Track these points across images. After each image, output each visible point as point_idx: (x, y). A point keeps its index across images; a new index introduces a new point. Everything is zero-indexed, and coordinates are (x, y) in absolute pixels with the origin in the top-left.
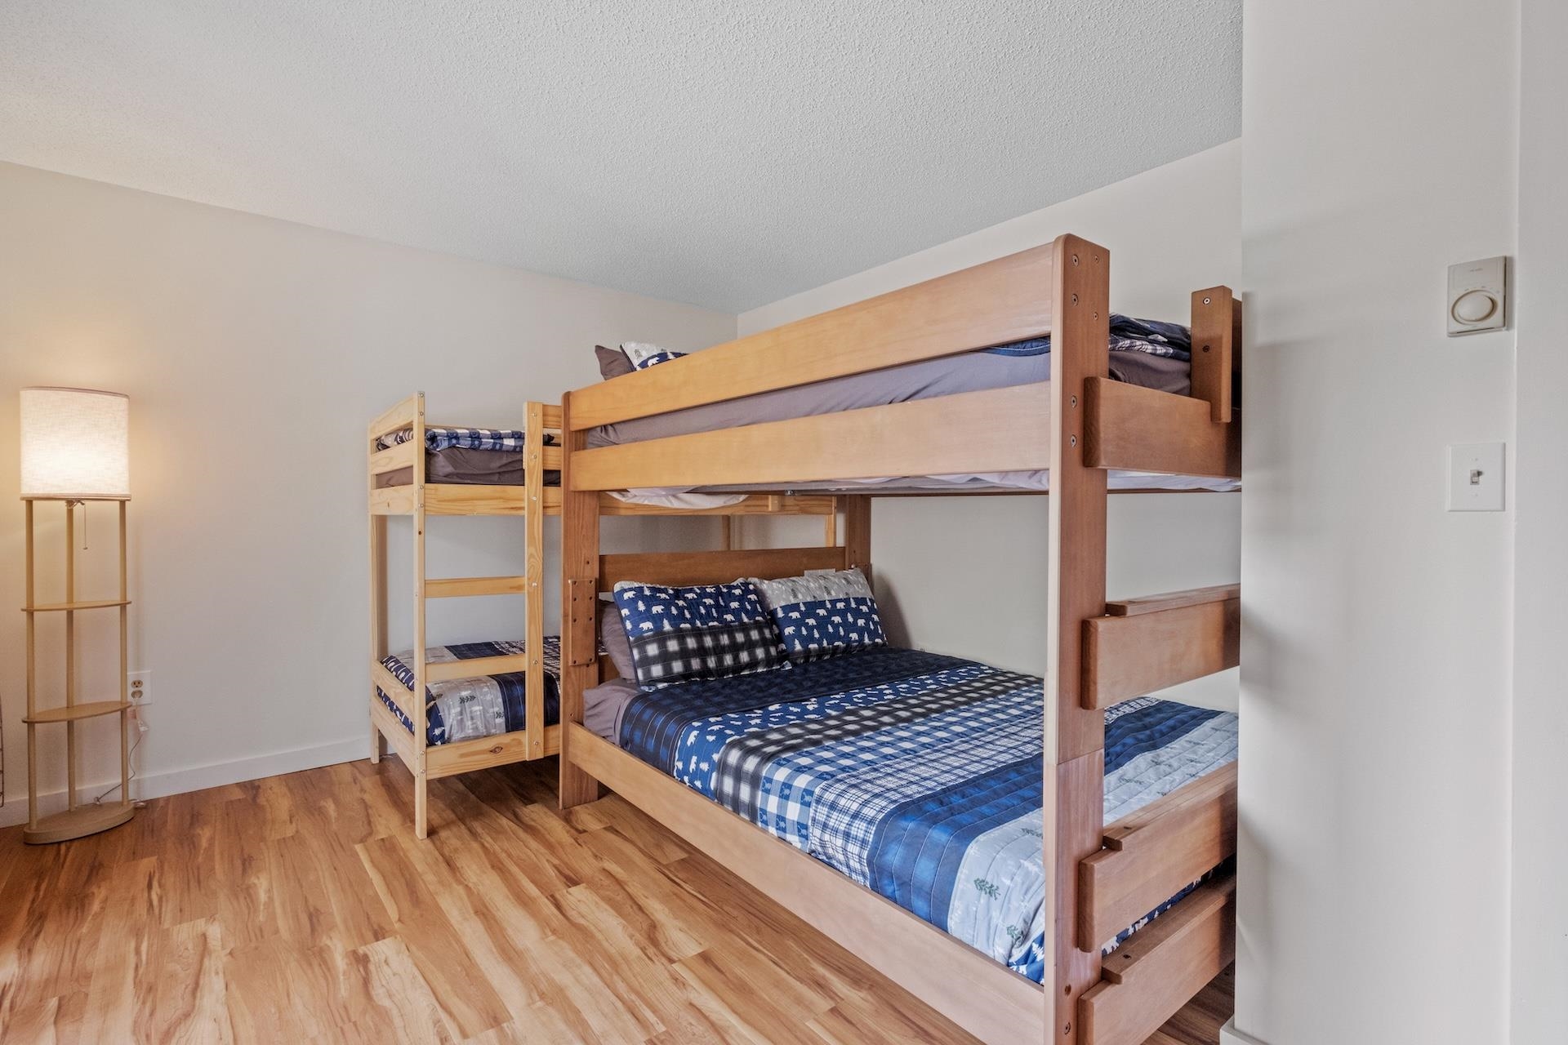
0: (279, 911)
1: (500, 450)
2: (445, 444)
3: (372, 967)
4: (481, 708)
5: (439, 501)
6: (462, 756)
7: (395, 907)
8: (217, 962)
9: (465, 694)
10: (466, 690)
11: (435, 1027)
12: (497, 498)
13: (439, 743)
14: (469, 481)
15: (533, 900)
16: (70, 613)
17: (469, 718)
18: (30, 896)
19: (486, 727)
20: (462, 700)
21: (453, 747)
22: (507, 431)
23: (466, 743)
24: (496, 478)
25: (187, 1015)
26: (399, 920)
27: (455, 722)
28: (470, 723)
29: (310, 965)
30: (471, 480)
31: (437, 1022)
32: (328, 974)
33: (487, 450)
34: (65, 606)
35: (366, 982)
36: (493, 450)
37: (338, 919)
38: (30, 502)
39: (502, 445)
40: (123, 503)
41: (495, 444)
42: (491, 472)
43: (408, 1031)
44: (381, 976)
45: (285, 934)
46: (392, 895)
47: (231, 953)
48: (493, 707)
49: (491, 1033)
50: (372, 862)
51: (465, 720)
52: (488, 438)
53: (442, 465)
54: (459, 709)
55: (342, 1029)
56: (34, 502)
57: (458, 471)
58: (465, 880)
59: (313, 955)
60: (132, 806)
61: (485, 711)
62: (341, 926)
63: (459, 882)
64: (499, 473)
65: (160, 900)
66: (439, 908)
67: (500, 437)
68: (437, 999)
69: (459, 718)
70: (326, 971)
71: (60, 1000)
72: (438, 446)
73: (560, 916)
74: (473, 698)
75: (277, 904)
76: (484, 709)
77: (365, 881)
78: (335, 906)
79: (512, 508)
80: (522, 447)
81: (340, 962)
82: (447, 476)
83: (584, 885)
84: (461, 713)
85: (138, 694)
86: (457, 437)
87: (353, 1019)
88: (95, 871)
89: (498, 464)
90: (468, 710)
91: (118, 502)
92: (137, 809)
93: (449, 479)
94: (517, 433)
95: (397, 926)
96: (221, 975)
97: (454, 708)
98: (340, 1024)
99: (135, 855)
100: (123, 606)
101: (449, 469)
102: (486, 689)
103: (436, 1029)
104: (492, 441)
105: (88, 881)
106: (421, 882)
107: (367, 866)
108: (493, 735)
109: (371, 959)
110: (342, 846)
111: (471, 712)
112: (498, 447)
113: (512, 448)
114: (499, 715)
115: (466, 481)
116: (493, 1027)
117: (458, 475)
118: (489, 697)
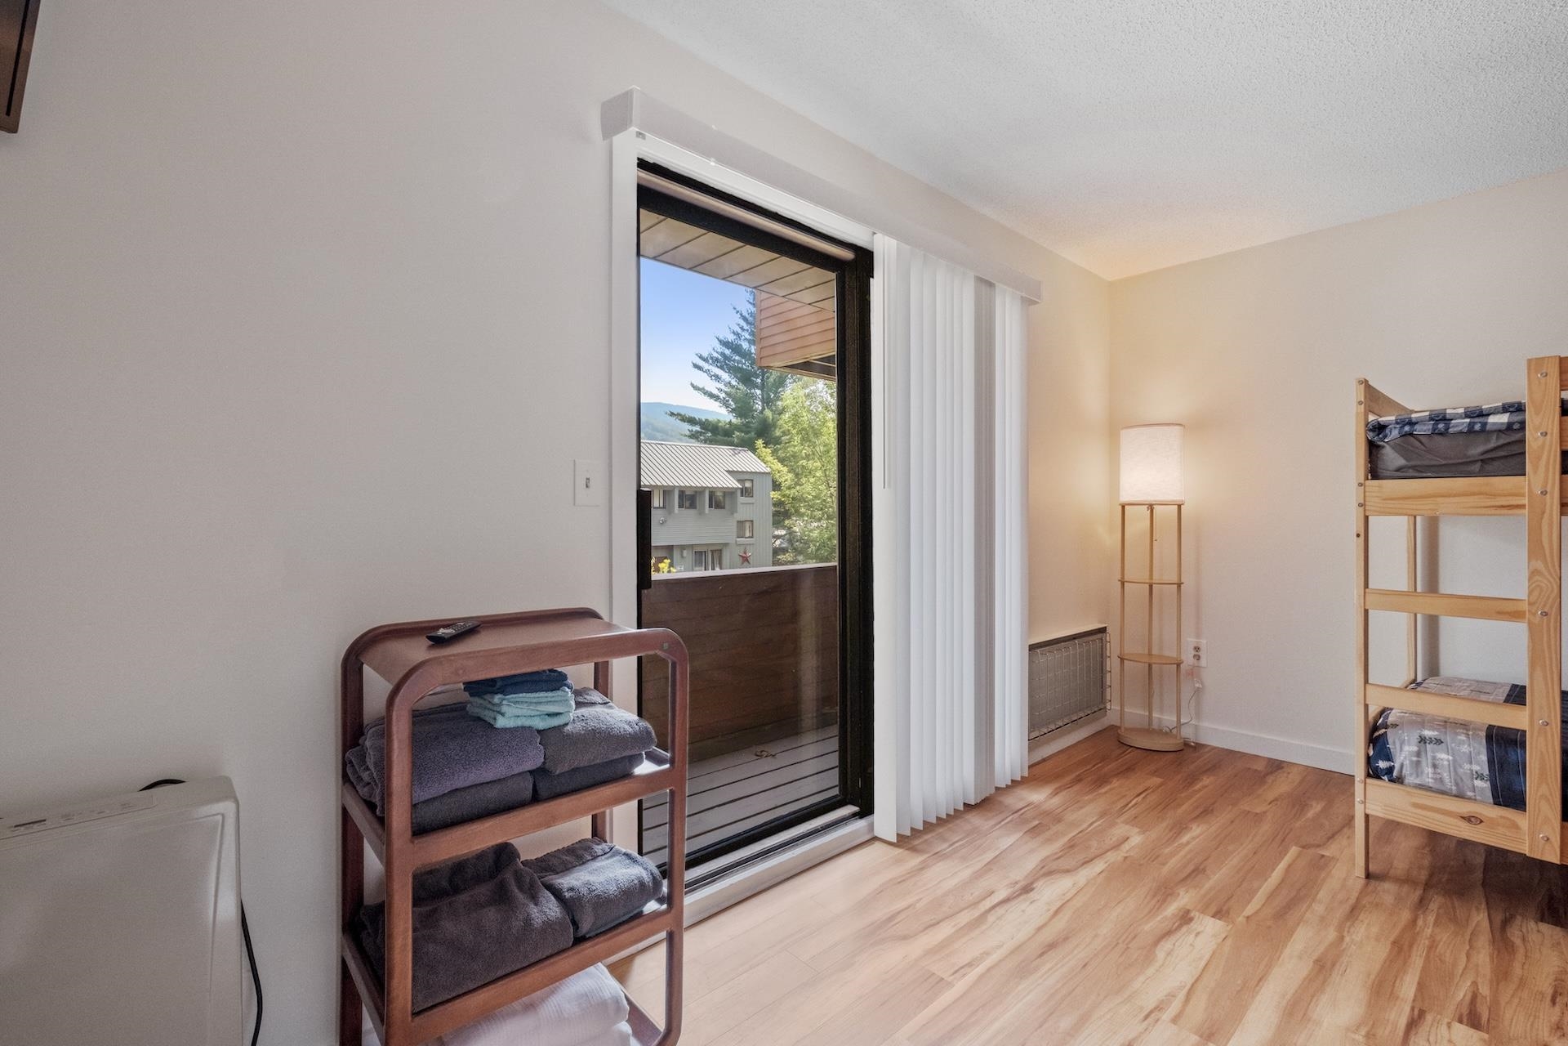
0: (1182, 853)
1: (1483, 430)
2: (1395, 433)
3: (1184, 929)
4: (1451, 758)
5: (1384, 500)
6: (1416, 805)
7: (1258, 907)
8: (1114, 857)
9: (1428, 733)
10: (1433, 729)
11: (1166, 996)
12: (1473, 494)
13: (1385, 778)
14: (1429, 474)
15: (1393, 996)
16: (1151, 587)
17: (1430, 765)
18: (1088, 767)
19: (1457, 784)
20: (1423, 740)
21: (1404, 790)
22: (1497, 405)
23: (1424, 793)
24: (1477, 467)
25: (1068, 871)
26: (1248, 917)
27: (1407, 763)
28: (1430, 770)
29: (1154, 896)
30: (1437, 473)
31: (1171, 996)
32: (1154, 911)
33: (1461, 433)
34: (1147, 581)
35: (1168, 933)
36: (1471, 431)
37: (1207, 886)
38: (1123, 507)
39: (1484, 424)
40: (1179, 506)
41: (1471, 425)
42: (1468, 460)
43: (1147, 981)
44: (1182, 938)
45: (1165, 870)
46: (1268, 898)
47: (1126, 857)
48: (1471, 763)
49: (1194, 1038)
50: (1290, 866)
51: (1424, 764)
52: (1461, 418)
53: (1391, 458)
54: (1415, 749)
55: (1118, 943)
56: (1126, 507)
57: (1413, 463)
58: (1348, 932)
59: (1164, 892)
60: (1182, 741)
61: (1455, 765)
62: (1203, 891)
63: (1340, 929)
64: (1482, 460)
65: (1136, 804)
66: (1292, 932)
67: (1482, 414)
68: (1193, 985)
69: (1415, 759)
70: (1157, 907)
71: (1039, 824)
72: (1385, 437)
73: (1401, 1031)
74: (1439, 742)
75: (1187, 848)
76: (1455, 761)
77: (1264, 875)
78: (1218, 877)
79: (1503, 507)
80: (1523, 423)
81: (1172, 909)
82: (1398, 470)
83: (1486, 1036)
84: (1418, 754)
85: (1198, 657)
86: (1412, 423)
87: (1129, 946)
88: (1128, 770)
89: (1481, 449)
90: (1430, 754)
91: (1176, 506)
92: (1186, 744)
93: (1401, 473)
94: (1511, 405)
95: (1241, 919)
96: (1106, 865)
97: (1409, 745)
98: (1120, 941)
99: (1155, 773)
100: (1179, 585)
101: (1401, 462)
102: (1463, 737)
103: (1164, 998)
104: (1468, 420)
105: (1116, 775)
106: (1305, 906)
107: (1282, 865)
108: (1469, 799)
109: (1192, 924)
110: (1283, 841)
111: (1434, 758)
112: (1477, 427)
113: (1505, 427)
114: (1480, 777)
115: (1425, 475)
116: (1201, 1036)
117: (1414, 467)
118: (1465, 749)
